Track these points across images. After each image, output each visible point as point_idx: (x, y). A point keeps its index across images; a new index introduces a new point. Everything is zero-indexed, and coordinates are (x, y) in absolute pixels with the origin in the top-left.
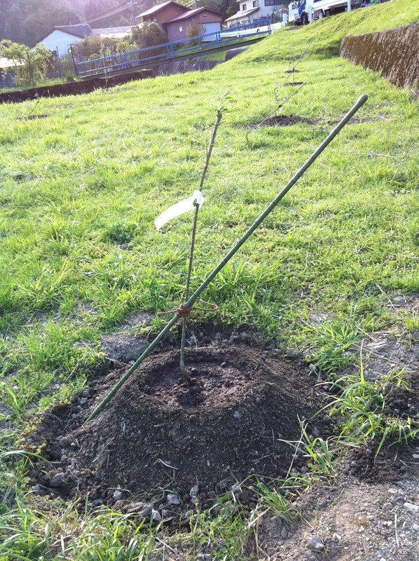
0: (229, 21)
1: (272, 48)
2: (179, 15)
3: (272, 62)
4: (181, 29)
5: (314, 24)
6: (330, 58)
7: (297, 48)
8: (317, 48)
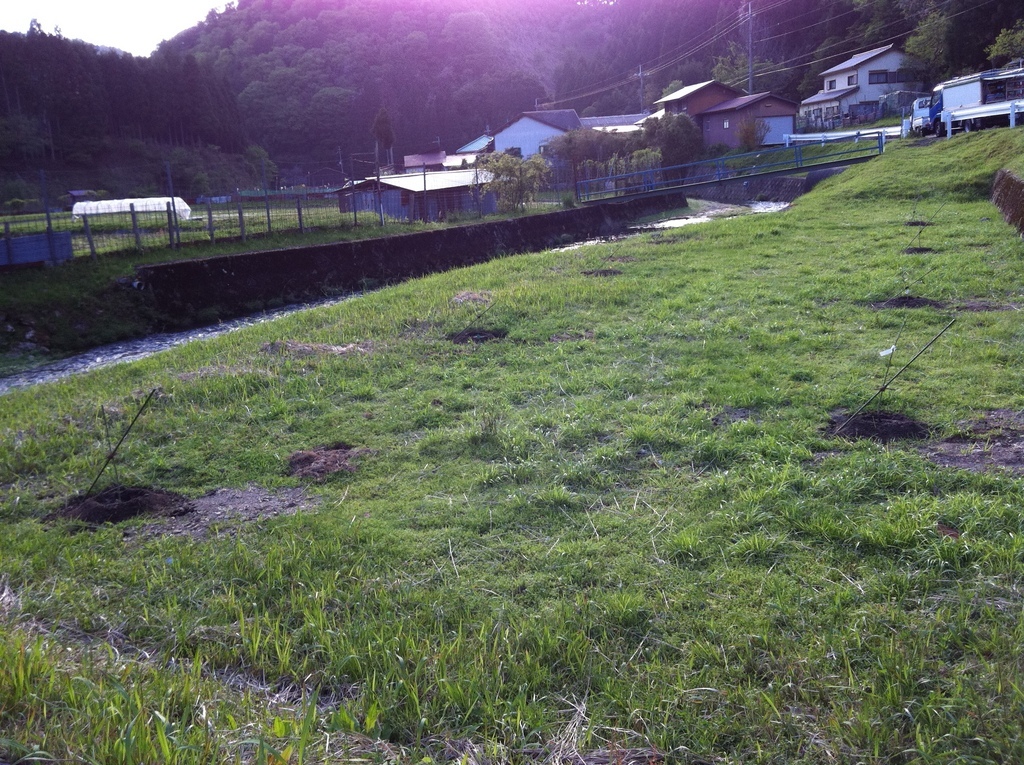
0: (805, 105)
1: (885, 177)
2: (724, 102)
3: (885, 201)
4: (726, 125)
5: (953, 141)
6: (976, 200)
7: (925, 180)
8: (958, 182)
